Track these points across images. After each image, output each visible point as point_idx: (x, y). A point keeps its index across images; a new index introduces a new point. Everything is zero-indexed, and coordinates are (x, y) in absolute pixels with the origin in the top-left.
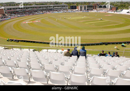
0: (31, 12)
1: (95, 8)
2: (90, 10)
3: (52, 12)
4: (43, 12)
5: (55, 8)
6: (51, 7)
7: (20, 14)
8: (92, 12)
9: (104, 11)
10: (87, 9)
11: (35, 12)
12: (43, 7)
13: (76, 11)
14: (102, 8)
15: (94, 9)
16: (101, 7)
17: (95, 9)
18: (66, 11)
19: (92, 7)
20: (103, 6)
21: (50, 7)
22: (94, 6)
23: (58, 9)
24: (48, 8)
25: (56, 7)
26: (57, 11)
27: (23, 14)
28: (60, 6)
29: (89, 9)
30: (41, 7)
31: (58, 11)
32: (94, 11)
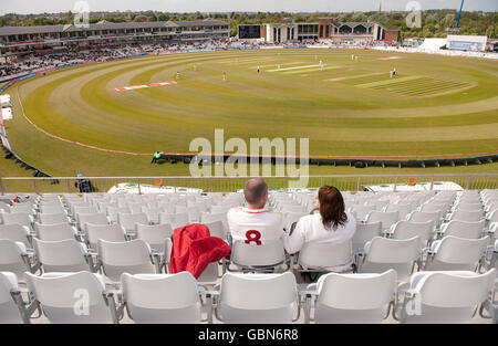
0: (98, 48)
1: (327, 32)
2: (308, 40)
3: (174, 48)
4: (144, 47)
5: (183, 32)
6: (170, 29)
7: (59, 58)
8: (317, 46)
9: (358, 42)
10: (296, 37)
11: (112, 47)
12: (139, 30)
13: (261, 44)
14: (350, 35)
15: (321, 36)
16: (345, 29)
17: (327, 36)
18: (224, 45)
19: (316, 31)
20: (353, 25)
21: (164, 29)
22: (322, 27)
23: (194, 36)
24: (160, 34)
25: (185, 29)
26: (191, 43)
27: (72, 57)
28: (201, 28)
29: (305, 37)
30: (133, 30)
31: (196, 44)
32: (325, 44)
